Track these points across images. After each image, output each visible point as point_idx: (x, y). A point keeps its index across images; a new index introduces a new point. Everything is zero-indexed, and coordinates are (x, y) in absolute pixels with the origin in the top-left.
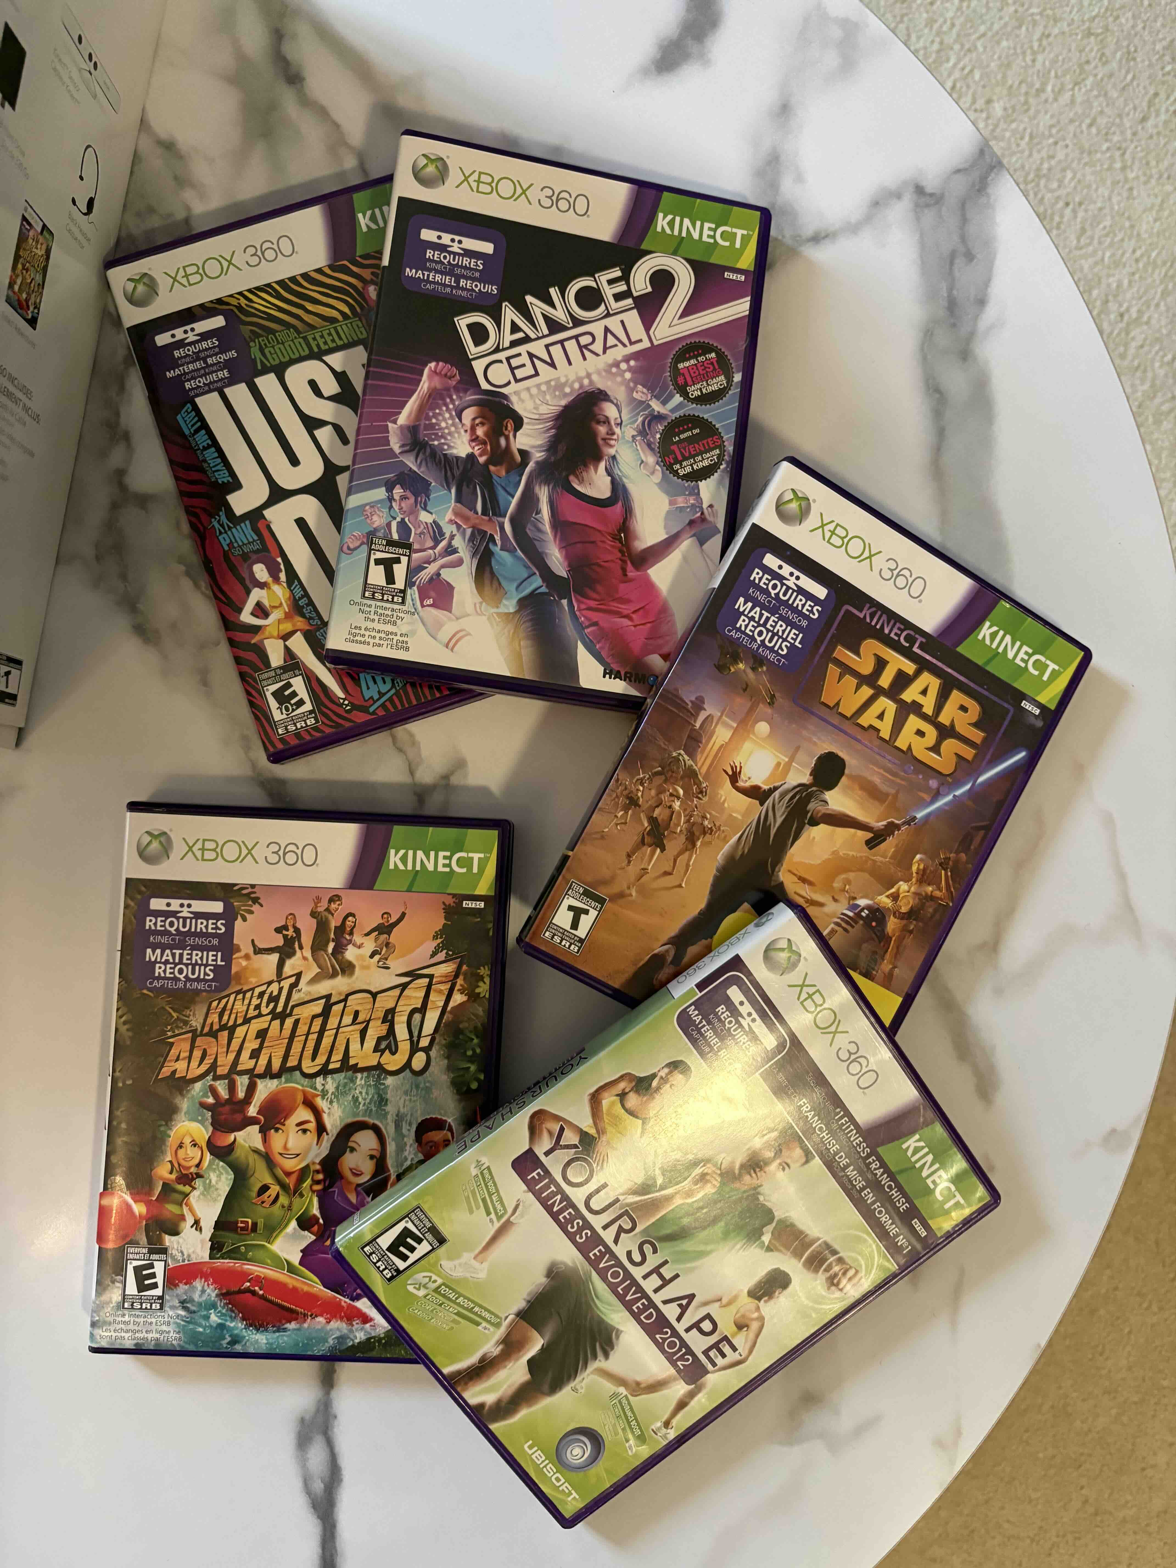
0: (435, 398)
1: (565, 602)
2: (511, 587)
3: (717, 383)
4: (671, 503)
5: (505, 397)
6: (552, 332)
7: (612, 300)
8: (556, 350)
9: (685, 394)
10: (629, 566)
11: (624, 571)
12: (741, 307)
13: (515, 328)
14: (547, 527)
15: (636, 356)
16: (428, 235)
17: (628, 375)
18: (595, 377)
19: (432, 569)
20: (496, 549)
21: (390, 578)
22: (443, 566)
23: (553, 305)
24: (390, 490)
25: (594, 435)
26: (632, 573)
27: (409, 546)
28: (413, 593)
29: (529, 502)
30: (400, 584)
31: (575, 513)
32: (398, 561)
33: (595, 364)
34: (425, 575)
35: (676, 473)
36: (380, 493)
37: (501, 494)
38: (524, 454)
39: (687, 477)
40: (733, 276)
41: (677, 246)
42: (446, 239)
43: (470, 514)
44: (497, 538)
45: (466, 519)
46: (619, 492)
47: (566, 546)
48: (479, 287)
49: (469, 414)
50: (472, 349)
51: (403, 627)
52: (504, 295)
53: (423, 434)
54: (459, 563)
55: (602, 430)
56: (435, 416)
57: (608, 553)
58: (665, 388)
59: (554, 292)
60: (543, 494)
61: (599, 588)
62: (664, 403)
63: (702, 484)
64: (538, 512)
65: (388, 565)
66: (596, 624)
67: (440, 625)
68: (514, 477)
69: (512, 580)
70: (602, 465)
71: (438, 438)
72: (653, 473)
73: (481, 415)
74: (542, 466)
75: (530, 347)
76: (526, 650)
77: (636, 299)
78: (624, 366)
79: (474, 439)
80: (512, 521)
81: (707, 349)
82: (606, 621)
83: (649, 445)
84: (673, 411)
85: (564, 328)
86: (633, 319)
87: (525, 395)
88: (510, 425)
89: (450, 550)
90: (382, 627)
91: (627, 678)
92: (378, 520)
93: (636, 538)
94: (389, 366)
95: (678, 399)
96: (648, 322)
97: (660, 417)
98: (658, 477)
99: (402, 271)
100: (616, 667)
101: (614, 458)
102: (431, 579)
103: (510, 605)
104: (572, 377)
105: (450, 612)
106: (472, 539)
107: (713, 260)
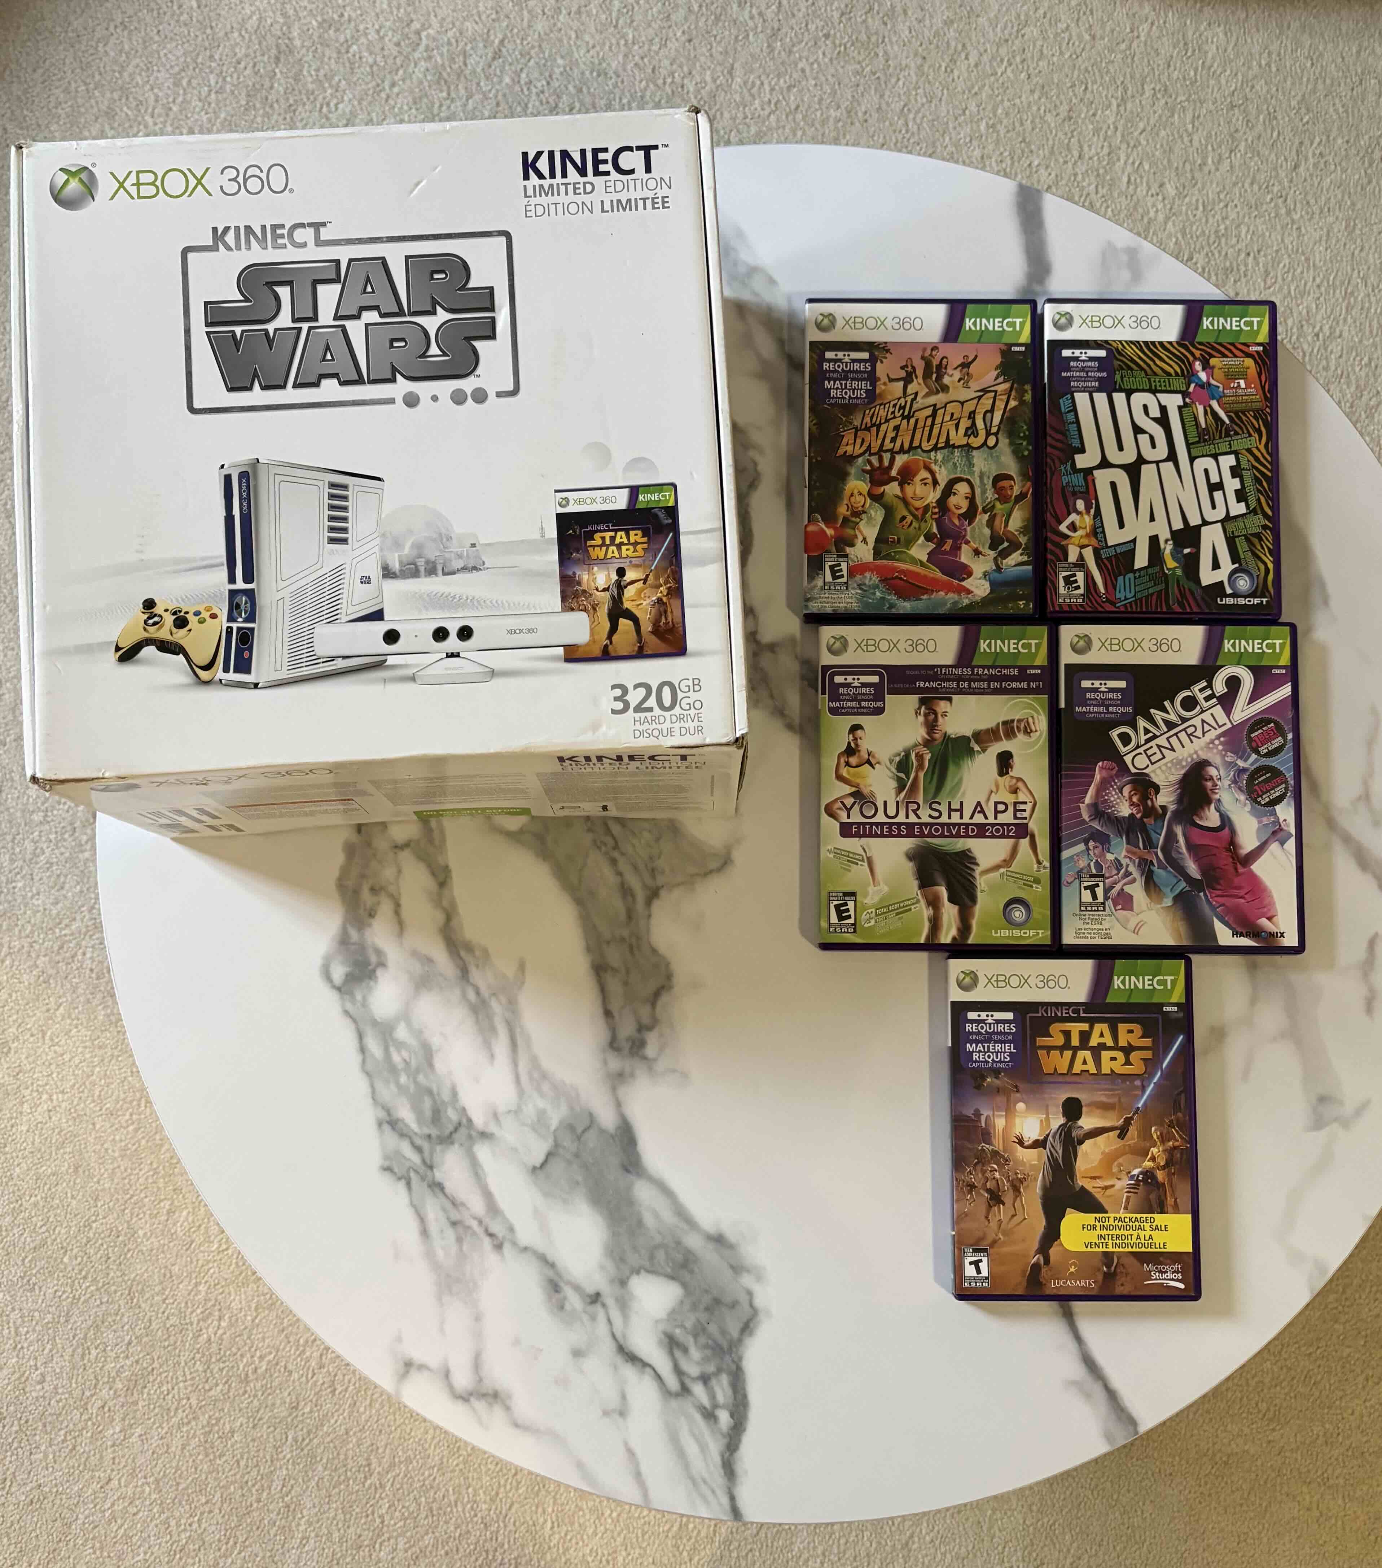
0: (1105, 784)
1: (1202, 894)
2: (1167, 890)
3: (1278, 742)
4: (1259, 822)
5: (1147, 775)
6: (1169, 729)
7: (1203, 701)
8: (1174, 740)
9: (1258, 753)
10: (1239, 866)
11: (1236, 869)
12: (1286, 691)
13: (1147, 731)
14: (1184, 850)
15: (1223, 734)
16: (1086, 684)
17: (1220, 747)
18: (1200, 752)
19: (1118, 887)
20: (1155, 869)
21: (1095, 897)
22: (1125, 884)
23: (1168, 713)
24: (1086, 844)
25: (1204, 789)
26: (1241, 870)
27: (1103, 876)
28: (1109, 903)
29: (1171, 837)
30: (1101, 899)
31: (1200, 839)
32: (1097, 885)
33: (1198, 744)
34: (1114, 892)
35: (1259, 803)
36: (1081, 847)
37: (1153, 835)
38: (1164, 808)
39: (1268, 804)
40: (1277, 671)
41: (1239, 659)
42: (1097, 684)
43: (1137, 850)
44: (1155, 862)
45: (1134, 853)
46: (1226, 821)
47: (1197, 859)
48: (1121, 710)
49: (1126, 790)
50: (1123, 749)
51: (1106, 925)
52: (1136, 713)
53: (1101, 807)
54: (1134, 881)
55: (1209, 784)
56: (1107, 794)
57: (1224, 860)
58: (1245, 751)
59: (1167, 704)
60: (1179, 830)
61: (1221, 882)
62: (1246, 761)
63: (1278, 808)
64: (1177, 842)
65: (1092, 889)
66: (1223, 905)
67: (1128, 920)
68: (1159, 823)
69: (1166, 886)
70: (1212, 806)
71: (1110, 807)
72: (1245, 805)
73: (1134, 789)
74: (1175, 813)
75: (1157, 741)
76: (1182, 927)
77: (1218, 698)
78: (1217, 742)
79: (1132, 804)
80: (1162, 850)
81: (1268, 721)
82: (1229, 902)
83: (1240, 789)
84: (1252, 764)
85: (1178, 725)
86: (1218, 711)
87: (1158, 772)
88: (1152, 791)
89: (1128, 874)
90: (1094, 927)
91: (1247, 935)
92: (1082, 863)
93: (1240, 847)
94: (1075, 769)
95: (1254, 756)
96: (1228, 711)
97: (1244, 770)
98: (1248, 808)
99: (1073, 709)
100: (1239, 930)
101: (1219, 800)
102: (1118, 894)
103: (1168, 902)
104: (1186, 755)
105: (1132, 910)
106: (1139, 865)
107: (1264, 663)
